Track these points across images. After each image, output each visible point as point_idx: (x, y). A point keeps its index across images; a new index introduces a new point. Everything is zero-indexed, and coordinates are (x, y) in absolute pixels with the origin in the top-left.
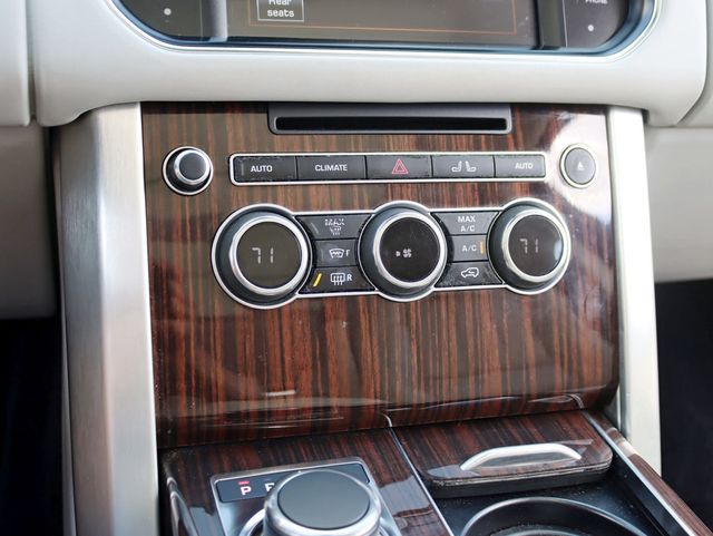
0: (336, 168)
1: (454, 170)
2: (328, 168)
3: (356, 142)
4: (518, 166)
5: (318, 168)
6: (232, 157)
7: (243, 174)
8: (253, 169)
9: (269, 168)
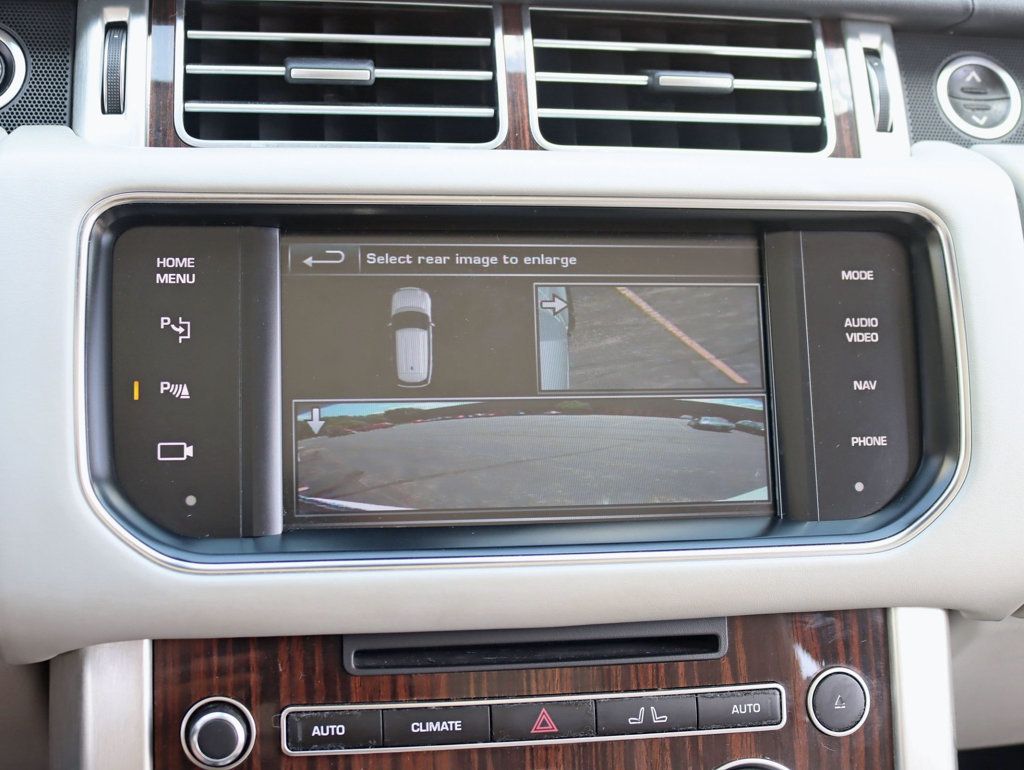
0: (444, 726)
1: (632, 721)
2: (431, 727)
3: (478, 682)
4: (735, 710)
5: (417, 727)
6: (284, 715)
7: (300, 739)
8: (316, 731)
9: (340, 730)
